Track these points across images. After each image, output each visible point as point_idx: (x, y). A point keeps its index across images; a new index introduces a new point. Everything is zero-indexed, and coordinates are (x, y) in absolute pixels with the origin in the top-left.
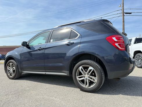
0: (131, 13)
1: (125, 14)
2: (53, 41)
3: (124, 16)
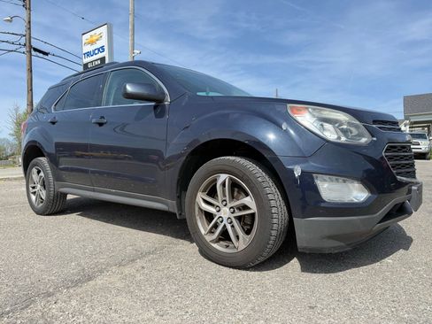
0: (46, 54)
1: (33, 53)
3: (31, 55)
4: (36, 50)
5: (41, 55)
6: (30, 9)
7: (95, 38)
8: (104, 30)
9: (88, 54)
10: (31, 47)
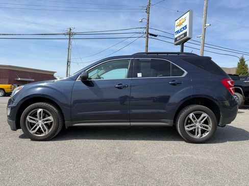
0: (156, 36)
1: (149, 36)
2: (143, 76)
3: (148, 38)
4: (151, 35)
5: (153, 37)
6: (149, 13)
7: (182, 21)
8: (187, 15)
9: (178, 32)
10: (148, 33)
